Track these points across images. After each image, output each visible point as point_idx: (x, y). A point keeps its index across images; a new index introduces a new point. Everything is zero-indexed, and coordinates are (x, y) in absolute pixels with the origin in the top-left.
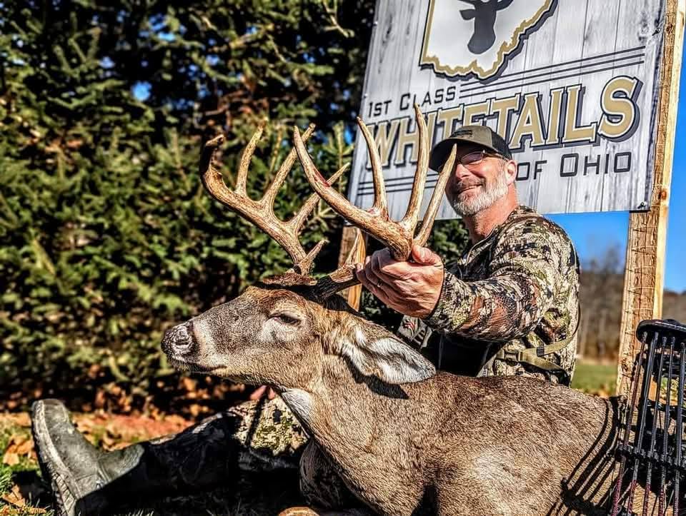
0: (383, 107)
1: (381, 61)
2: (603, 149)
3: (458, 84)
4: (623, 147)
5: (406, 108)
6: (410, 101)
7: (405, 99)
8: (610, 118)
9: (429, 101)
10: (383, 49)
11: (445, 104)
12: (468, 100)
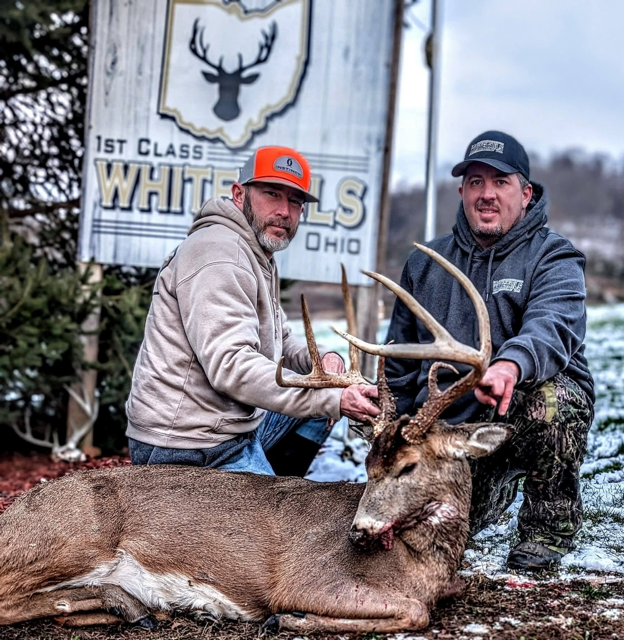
0: (117, 145)
1: (107, 93)
2: (339, 234)
3: (205, 145)
4: (354, 234)
5: (147, 153)
6: (151, 148)
7: (144, 144)
8: (345, 210)
9: (173, 153)
10: (108, 80)
11: (191, 161)
12: (216, 164)
